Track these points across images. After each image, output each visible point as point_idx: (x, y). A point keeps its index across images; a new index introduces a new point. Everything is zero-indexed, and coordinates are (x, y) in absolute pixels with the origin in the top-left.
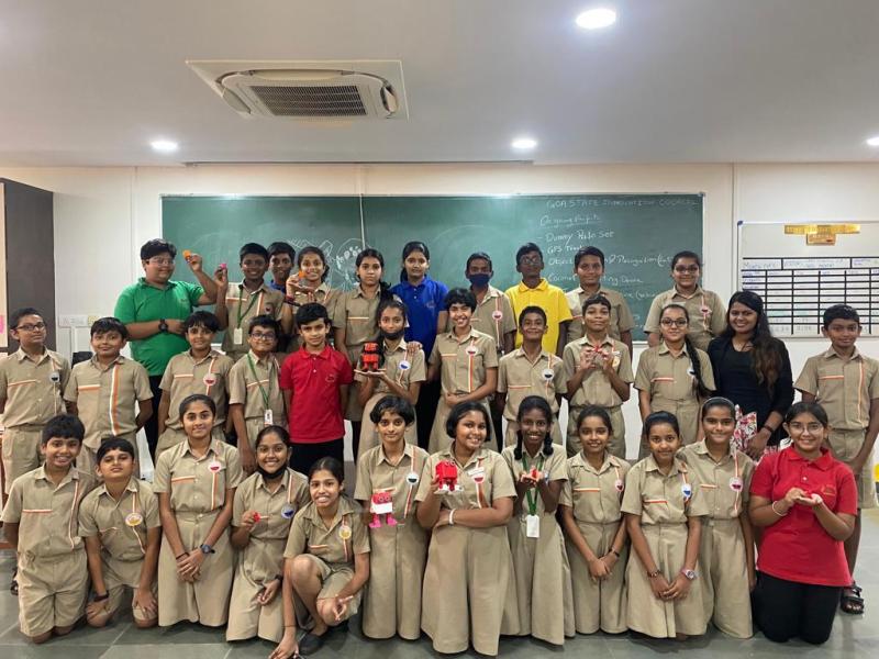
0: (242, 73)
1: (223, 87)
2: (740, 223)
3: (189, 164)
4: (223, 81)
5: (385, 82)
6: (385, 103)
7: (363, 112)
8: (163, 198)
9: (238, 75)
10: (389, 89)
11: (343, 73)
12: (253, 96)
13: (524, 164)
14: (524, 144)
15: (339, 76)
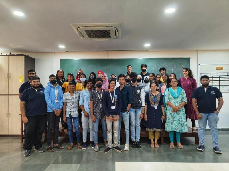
0: (83, 27)
1: (78, 31)
2: (199, 65)
3: (67, 52)
4: (78, 29)
5: (117, 29)
6: (116, 35)
7: (110, 37)
8: (61, 60)
9: (82, 27)
10: (117, 31)
11: (107, 26)
12: (85, 33)
13: (147, 50)
14: (147, 45)
15: (106, 27)
